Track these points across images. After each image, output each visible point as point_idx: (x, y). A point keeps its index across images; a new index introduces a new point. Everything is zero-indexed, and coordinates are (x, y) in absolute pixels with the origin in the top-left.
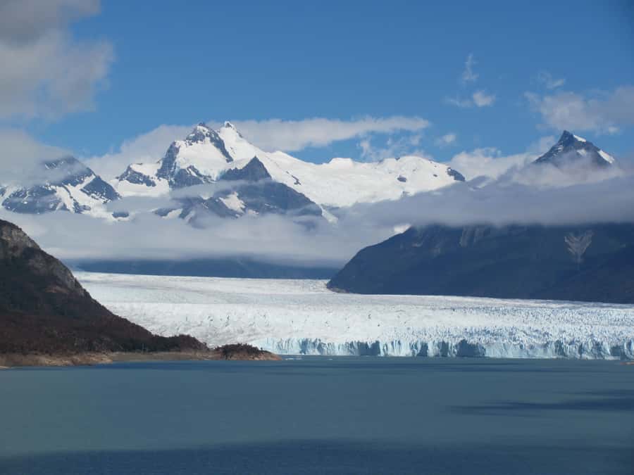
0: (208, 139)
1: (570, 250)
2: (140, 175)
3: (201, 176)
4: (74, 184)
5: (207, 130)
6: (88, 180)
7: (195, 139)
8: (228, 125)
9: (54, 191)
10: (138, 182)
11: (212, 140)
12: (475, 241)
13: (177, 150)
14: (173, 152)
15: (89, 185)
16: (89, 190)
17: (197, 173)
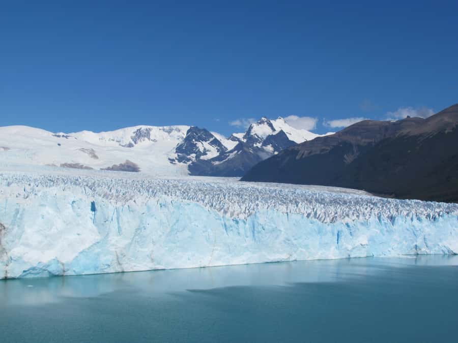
0: (266, 123)
1: (345, 161)
2: (236, 138)
3: (259, 138)
4: (206, 141)
5: (266, 119)
6: (211, 139)
7: (260, 123)
8: (280, 118)
9: (196, 144)
10: (235, 141)
11: (267, 123)
12: (304, 156)
13: (252, 128)
14: (251, 128)
15: (212, 141)
16: (212, 143)
17: (258, 137)
